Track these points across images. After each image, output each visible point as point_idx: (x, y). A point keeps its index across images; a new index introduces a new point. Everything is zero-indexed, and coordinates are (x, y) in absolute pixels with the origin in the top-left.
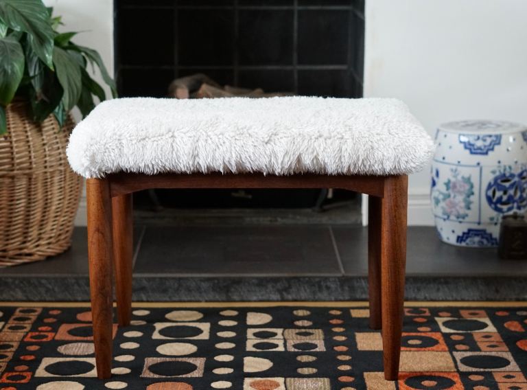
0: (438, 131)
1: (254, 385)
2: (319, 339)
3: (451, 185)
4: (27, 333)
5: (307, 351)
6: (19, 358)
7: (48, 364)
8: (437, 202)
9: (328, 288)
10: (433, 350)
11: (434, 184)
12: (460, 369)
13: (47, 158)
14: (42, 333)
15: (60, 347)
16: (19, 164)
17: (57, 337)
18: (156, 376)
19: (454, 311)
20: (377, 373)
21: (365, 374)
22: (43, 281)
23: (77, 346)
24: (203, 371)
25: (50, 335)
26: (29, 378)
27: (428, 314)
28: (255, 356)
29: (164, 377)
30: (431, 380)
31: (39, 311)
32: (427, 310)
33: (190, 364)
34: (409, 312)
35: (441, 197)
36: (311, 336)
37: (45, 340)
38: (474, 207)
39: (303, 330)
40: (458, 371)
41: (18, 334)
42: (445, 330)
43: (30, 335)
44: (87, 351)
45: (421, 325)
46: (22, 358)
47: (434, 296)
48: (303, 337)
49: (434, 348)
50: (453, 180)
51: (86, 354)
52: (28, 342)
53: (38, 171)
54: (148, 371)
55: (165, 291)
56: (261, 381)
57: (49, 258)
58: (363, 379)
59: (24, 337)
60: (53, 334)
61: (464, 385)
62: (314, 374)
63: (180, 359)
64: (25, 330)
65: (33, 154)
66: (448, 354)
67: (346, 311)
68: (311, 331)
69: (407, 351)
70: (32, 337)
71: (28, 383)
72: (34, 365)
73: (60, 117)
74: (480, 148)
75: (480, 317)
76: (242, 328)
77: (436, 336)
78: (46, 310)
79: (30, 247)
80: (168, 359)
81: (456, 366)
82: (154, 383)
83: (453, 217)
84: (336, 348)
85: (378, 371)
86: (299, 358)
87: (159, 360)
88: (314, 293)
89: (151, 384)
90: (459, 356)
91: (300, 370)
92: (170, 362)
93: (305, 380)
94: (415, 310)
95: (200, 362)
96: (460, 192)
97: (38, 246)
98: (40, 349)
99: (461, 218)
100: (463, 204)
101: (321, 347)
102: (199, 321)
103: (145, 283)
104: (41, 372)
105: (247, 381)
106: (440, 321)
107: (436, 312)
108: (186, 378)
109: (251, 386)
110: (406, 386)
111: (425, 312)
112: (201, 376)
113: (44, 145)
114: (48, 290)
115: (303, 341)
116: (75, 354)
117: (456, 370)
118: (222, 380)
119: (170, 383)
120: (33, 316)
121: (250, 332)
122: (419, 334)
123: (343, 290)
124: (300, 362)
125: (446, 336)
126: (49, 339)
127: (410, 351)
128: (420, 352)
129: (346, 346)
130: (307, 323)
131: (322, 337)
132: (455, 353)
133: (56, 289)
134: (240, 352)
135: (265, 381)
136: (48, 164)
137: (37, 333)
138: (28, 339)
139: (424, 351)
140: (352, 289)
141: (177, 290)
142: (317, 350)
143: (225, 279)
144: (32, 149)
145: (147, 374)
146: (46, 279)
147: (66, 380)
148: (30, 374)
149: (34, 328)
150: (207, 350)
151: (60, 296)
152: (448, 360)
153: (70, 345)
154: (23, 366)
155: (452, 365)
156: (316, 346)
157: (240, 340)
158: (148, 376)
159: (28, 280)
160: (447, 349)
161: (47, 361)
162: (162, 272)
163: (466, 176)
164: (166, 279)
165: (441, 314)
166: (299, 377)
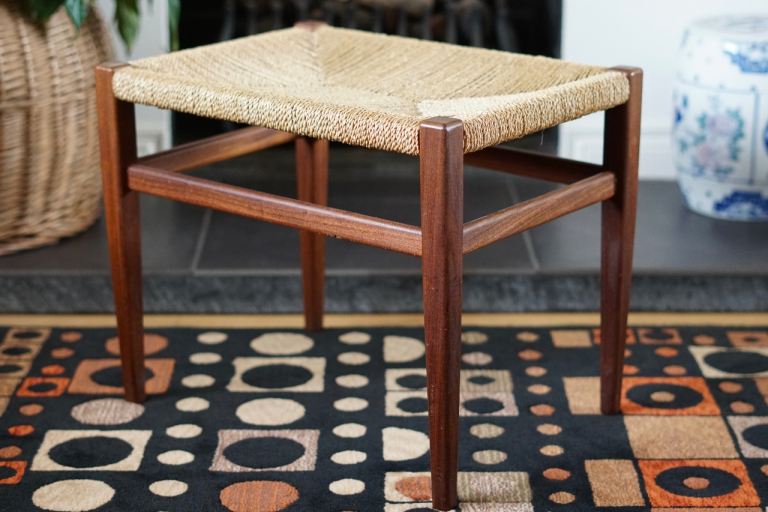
0: (687, 33)
1: (402, 487)
2: (505, 391)
3: (707, 122)
4: (23, 379)
5: (487, 415)
6: (8, 432)
7: (55, 443)
8: (684, 146)
9: (513, 293)
10: (695, 414)
11: (679, 117)
12: (743, 452)
13: (57, 81)
14: (48, 380)
15: (75, 408)
16: (8, 91)
17: (73, 389)
18: (237, 469)
19: (719, 334)
20: (606, 461)
21: (588, 464)
22: (54, 282)
23: (105, 407)
24: (315, 458)
25: (61, 383)
26: (21, 473)
27: (677, 340)
28: (401, 427)
29: (250, 470)
30: (699, 476)
31: (46, 333)
32: (674, 332)
33: (292, 442)
34: (647, 336)
35: (690, 140)
36: (491, 385)
37: (51, 393)
38: (745, 156)
39: (478, 373)
40: (742, 457)
41: (9, 381)
42: (710, 372)
43: (27, 384)
44: (121, 417)
45: (670, 361)
46: (12, 430)
47: (682, 303)
48: (478, 387)
49: (697, 409)
50: (711, 113)
51: (120, 422)
52: (24, 398)
53: (42, 105)
54: (222, 460)
55: (250, 297)
56: (412, 479)
57: (64, 240)
58: (585, 476)
59: (19, 386)
60: (66, 381)
61: (755, 487)
62: (501, 463)
63: (276, 434)
64: (21, 374)
65: (32, 75)
66: (719, 422)
67: (544, 333)
68: (489, 374)
69: (652, 415)
70: (31, 388)
71: (19, 484)
72: (31, 445)
73: (76, 12)
74: (756, 63)
75: (762, 346)
76: (376, 368)
77: (698, 385)
78: (57, 332)
79: (32, 224)
80: (256, 434)
81: (738, 448)
82: (232, 483)
83: (709, 172)
84: (534, 410)
85: (610, 458)
86: (475, 430)
87: (241, 435)
88: (490, 300)
89: (229, 485)
90: (739, 424)
91: (478, 456)
92: (259, 440)
93: (488, 475)
94: (657, 332)
95: (309, 439)
96: (722, 133)
97: (45, 221)
98: (43, 412)
99: (722, 173)
100: (726, 152)
101: (510, 410)
102: (308, 354)
103: (218, 285)
104: (42, 462)
105: (391, 479)
106: (699, 353)
107: (689, 334)
108: (288, 473)
109: (397, 489)
110: (658, 487)
111: (671, 337)
112: (312, 468)
113: (51, 58)
114: (60, 296)
115: (479, 395)
116: (101, 422)
117: (737, 455)
118: (349, 477)
119: (260, 484)
120: (35, 346)
121: (391, 376)
122: (667, 381)
123: (537, 296)
124: (476, 438)
125: (713, 384)
126: (59, 392)
127: (658, 415)
128: (674, 418)
129: (552, 405)
130: (483, 359)
131: (509, 386)
132: (731, 419)
133: (75, 295)
134: (375, 419)
135: (420, 478)
136: (58, 91)
137: (39, 380)
138: (23, 393)
139: (682, 415)
140: (552, 294)
141: (270, 297)
142: (503, 413)
143: (347, 279)
144: (31, 66)
145: (221, 464)
146: (58, 278)
147: (83, 478)
148: (23, 463)
149: (35, 370)
150: (320, 414)
151: (80, 306)
152: (722, 434)
153: (94, 404)
154: (12, 448)
155: (730, 444)
156: (499, 406)
157: (375, 394)
158: (223, 469)
159: (28, 280)
160: (718, 411)
161: (55, 438)
162: (246, 266)
163: (733, 106)
164: (251, 278)
165: (699, 340)
166: (477, 470)
